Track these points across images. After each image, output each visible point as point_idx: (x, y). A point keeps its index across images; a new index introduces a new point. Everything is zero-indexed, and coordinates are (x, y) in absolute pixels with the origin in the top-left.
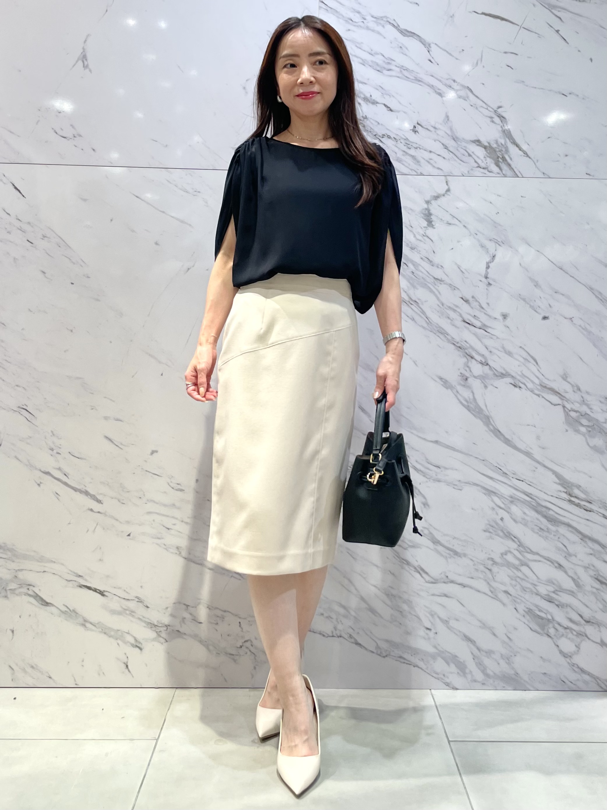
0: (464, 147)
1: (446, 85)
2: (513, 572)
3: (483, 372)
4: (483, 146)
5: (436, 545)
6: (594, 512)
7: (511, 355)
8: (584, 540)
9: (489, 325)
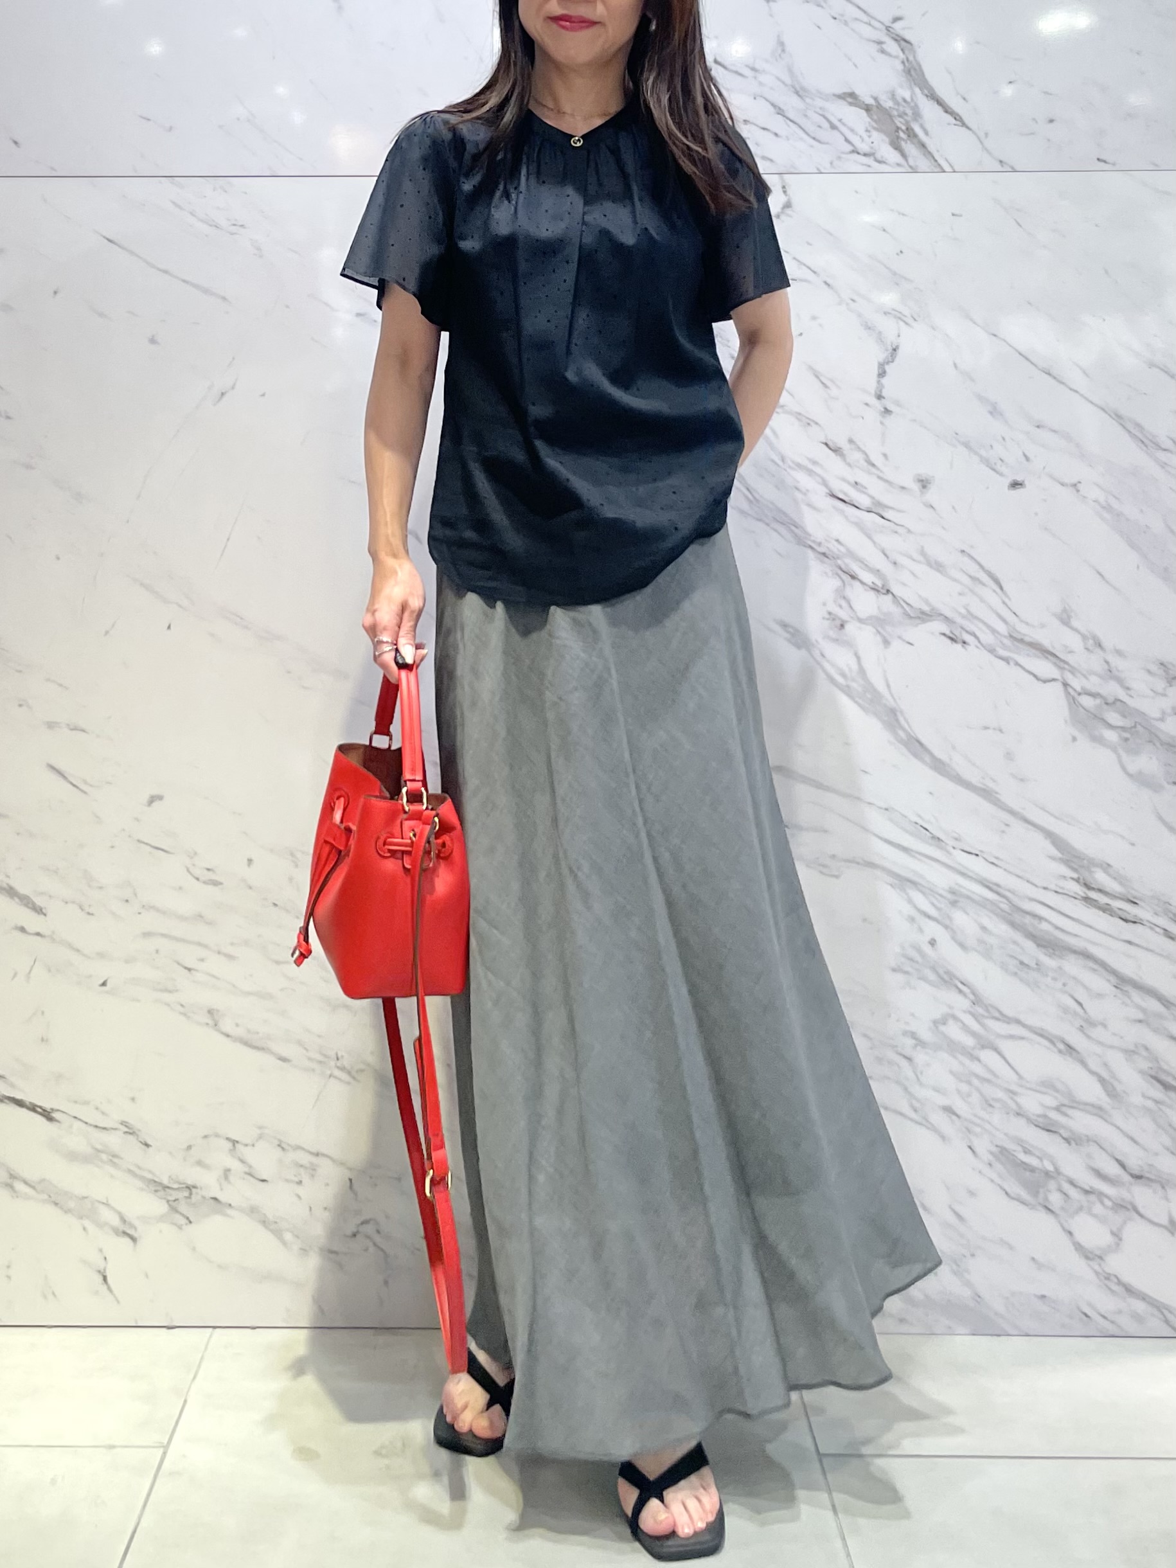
0: (821, 108)
2: (961, 1063)
3: (879, 608)
4: (863, 106)
6: (1142, 924)
7: (941, 569)
8: (1121, 990)
9: (890, 504)
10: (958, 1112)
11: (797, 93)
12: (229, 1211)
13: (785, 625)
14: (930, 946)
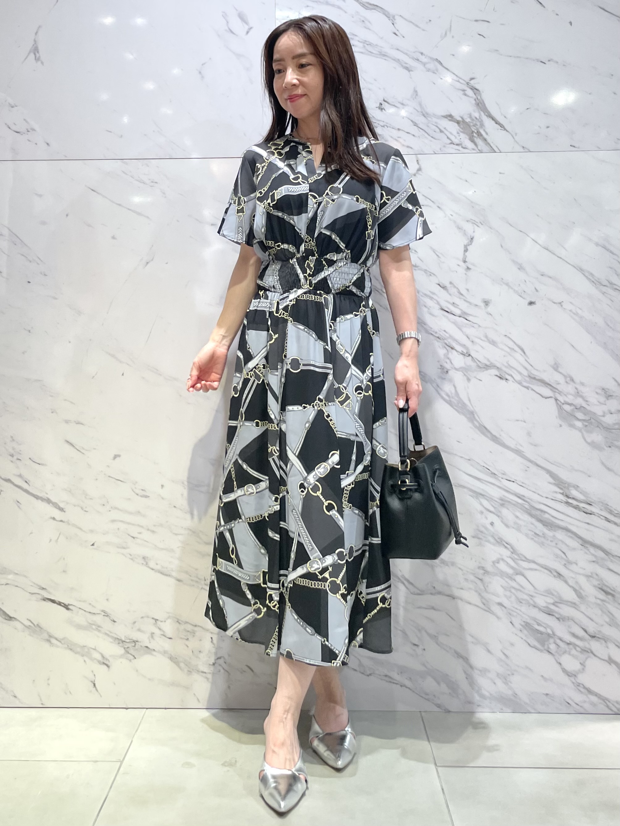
0: (436, 123)
1: (413, 58)
2: (507, 582)
3: (465, 363)
4: (456, 121)
6: (594, 515)
7: (495, 344)
8: (585, 547)
9: (470, 313)
10: (505, 605)
11: (424, 115)
12: (154, 653)
14: (491, 525)
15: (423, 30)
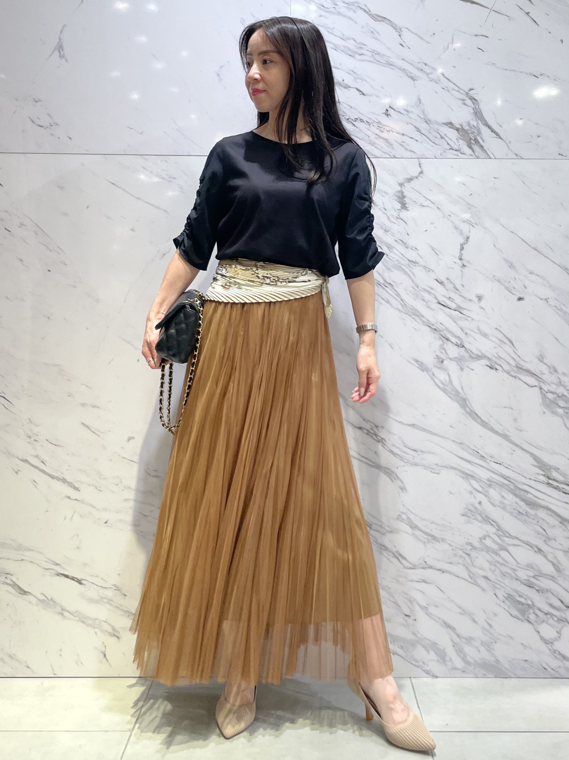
0: (437, 129)
1: (418, 68)
2: (492, 557)
3: (459, 354)
4: (455, 128)
5: (414, 530)
7: (487, 336)
8: (563, 524)
9: (464, 307)
10: (490, 578)
11: (426, 122)
13: (417, 361)
14: (479, 504)
15: (428, 43)
